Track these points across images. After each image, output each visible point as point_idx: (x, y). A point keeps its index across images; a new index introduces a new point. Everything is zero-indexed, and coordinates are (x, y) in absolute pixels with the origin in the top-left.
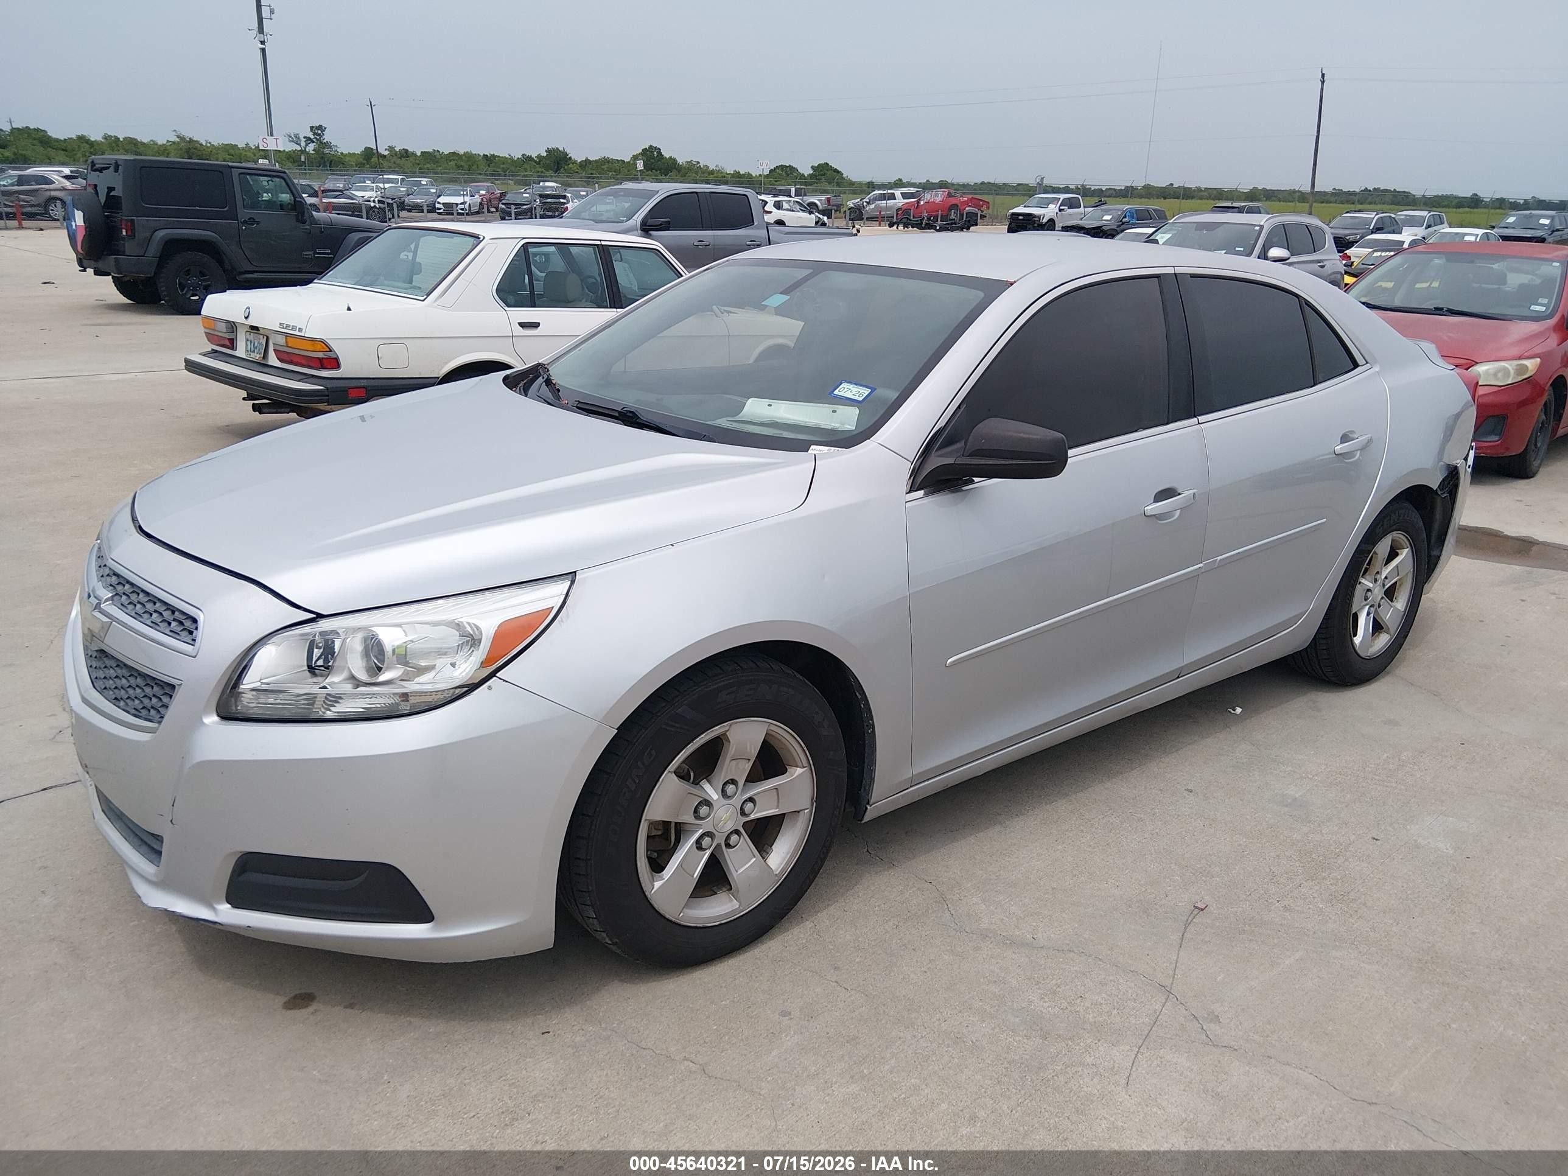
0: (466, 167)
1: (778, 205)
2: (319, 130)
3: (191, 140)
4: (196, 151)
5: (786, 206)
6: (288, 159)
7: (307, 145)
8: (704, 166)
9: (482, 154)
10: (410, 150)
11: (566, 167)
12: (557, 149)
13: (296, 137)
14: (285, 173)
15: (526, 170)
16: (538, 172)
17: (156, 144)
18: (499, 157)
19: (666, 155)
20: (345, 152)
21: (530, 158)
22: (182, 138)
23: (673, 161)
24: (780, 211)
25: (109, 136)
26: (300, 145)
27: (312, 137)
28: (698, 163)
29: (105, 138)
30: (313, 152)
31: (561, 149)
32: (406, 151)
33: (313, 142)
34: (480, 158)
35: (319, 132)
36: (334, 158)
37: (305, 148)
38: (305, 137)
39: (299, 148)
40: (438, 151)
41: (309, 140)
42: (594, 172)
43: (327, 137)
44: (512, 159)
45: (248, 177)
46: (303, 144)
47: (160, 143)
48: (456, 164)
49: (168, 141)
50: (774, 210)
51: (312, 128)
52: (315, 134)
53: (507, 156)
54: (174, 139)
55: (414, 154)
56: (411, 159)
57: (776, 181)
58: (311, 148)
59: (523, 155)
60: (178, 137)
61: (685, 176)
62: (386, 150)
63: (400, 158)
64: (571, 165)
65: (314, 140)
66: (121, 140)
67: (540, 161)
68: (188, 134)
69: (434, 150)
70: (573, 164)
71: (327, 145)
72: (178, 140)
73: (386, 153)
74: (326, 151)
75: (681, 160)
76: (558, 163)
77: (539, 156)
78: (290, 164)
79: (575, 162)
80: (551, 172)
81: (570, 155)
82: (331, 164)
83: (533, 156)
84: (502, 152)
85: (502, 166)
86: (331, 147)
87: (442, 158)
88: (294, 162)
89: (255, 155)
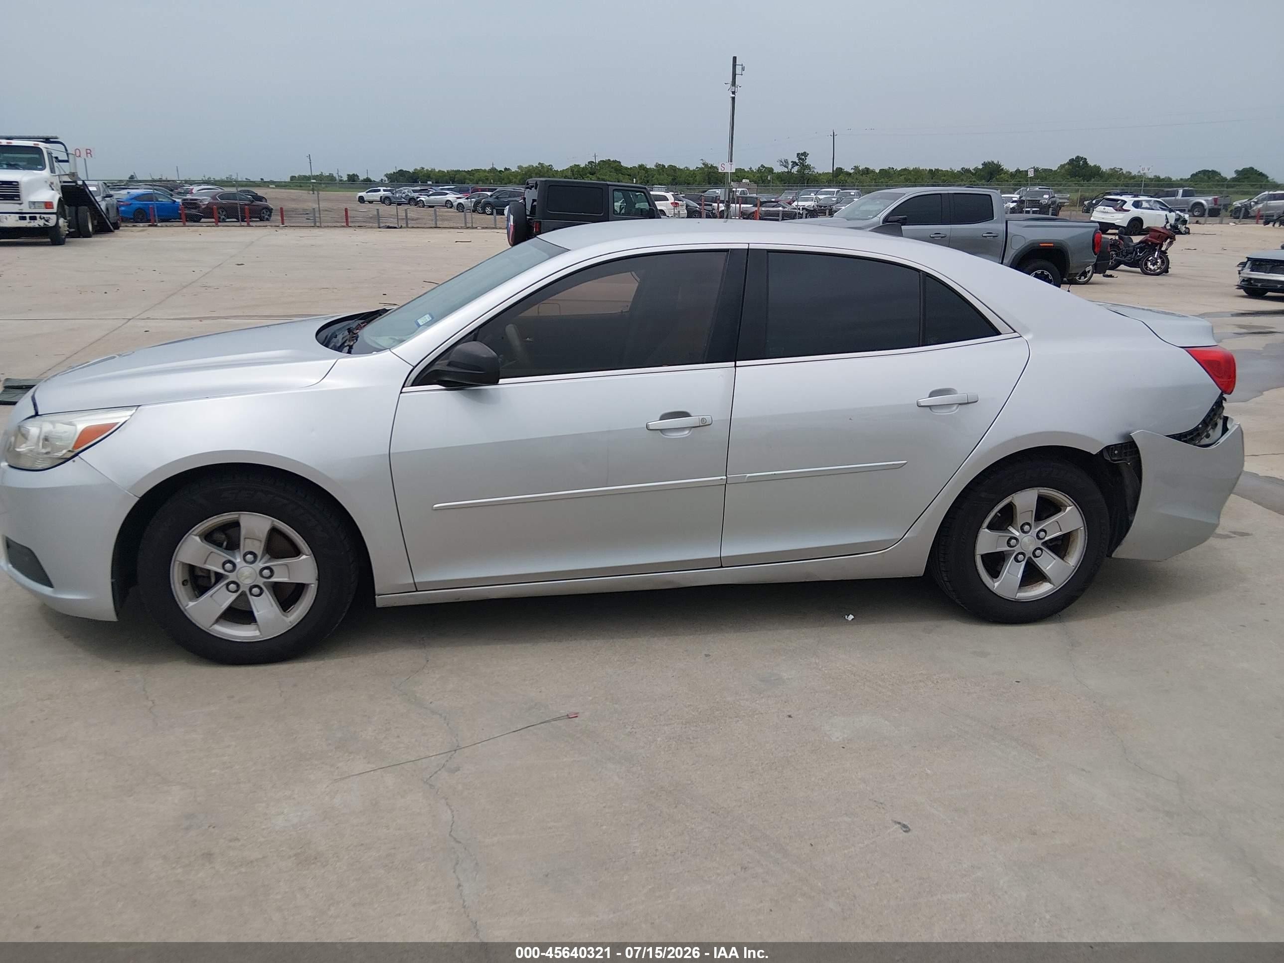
0: (913, 180)
1: (1137, 205)
2: (802, 156)
3: (712, 167)
4: (714, 174)
5: (1145, 205)
6: (778, 179)
7: (792, 168)
8: (1127, 172)
9: (928, 169)
10: (871, 168)
11: (998, 177)
12: (993, 162)
13: (785, 162)
14: (645, 188)
15: (962, 180)
16: (971, 182)
17: (688, 170)
18: (942, 170)
19: (1091, 163)
20: (821, 172)
21: (968, 171)
22: (705, 165)
23: (1097, 169)
24: (1139, 210)
25: (659, 165)
26: (787, 168)
27: (797, 161)
28: (1121, 169)
29: (656, 166)
30: (796, 173)
31: (996, 162)
32: (867, 169)
33: (798, 165)
34: (927, 172)
35: (803, 157)
36: (812, 177)
37: (791, 170)
38: (792, 162)
39: (786, 170)
40: (893, 168)
41: (795, 164)
42: (1021, 180)
43: (808, 162)
44: (952, 172)
45: (630, 192)
46: (790, 167)
47: (691, 169)
48: (905, 178)
49: (697, 168)
50: (1133, 209)
51: (798, 154)
52: (800, 159)
53: (949, 170)
54: (701, 166)
55: (873, 171)
56: (871, 175)
57: (1196, 184)
58: (795, 169)
59: (962, 169)
60: (704, 164)
61: (1106, 181)
62: (852, 169)
63: (862, 175)
64: (1002, 175)
65: (799, 164)
66: (666, 167)
67: (976, 173)
68: (710, 162)
69: (890, 168)
70: (1005, 174)
71: (808, 167)
72: (703, 166)
73: (852, 171)
74: (806, 172)
75: (1105, 167)
76: (992, 174)
77: (976, 169)
78: (778, 183)
79: (1006, 172)
80: (984, 181)
81: (1002, 167)
82: (807, 182)
83: (971, 169)
84: (944, 167)
85: (943, 178)
86: (810, 169)
87: (895, 173)
88: (782, 181)
89: (754, 177)
